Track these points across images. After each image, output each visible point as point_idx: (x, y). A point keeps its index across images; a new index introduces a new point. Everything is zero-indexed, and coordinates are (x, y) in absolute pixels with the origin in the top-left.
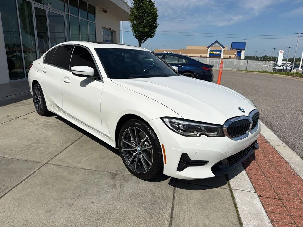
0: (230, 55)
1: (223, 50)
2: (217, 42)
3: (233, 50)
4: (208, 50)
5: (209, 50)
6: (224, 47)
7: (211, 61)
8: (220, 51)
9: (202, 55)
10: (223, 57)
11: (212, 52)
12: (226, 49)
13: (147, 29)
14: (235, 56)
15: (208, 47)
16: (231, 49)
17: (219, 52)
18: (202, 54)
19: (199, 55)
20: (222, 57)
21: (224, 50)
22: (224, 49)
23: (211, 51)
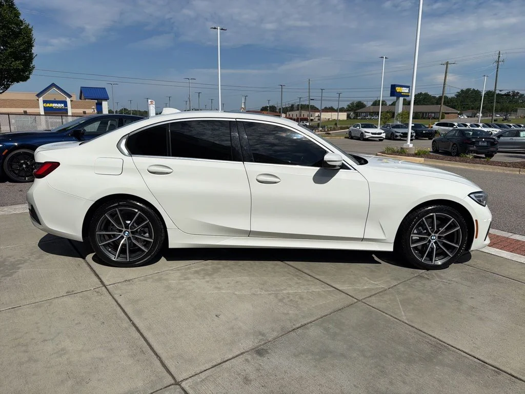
0: (84, 110)
1: (68, 100)
2: (53, 85)
3: (87, 100)
4: (38, 100)
5: (41, 100)
6: (70, 96)
7: (50, 120)
8: (65, 103)
9: (29, 110)
10: (72, 113)
11: (48, 105)
12: (74, 98)
13: (17, 64)
14: (94, 111)
15: (39, 95)
16: (81, 99)
17: (63, 105)
18: (26, 107)
19: (21, 110)
20: (70, 113)
21: (71, 101)
22: (72, 99)
23: (44, 102)
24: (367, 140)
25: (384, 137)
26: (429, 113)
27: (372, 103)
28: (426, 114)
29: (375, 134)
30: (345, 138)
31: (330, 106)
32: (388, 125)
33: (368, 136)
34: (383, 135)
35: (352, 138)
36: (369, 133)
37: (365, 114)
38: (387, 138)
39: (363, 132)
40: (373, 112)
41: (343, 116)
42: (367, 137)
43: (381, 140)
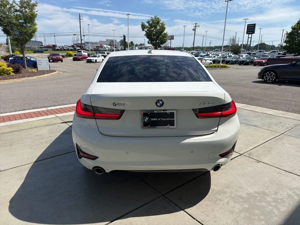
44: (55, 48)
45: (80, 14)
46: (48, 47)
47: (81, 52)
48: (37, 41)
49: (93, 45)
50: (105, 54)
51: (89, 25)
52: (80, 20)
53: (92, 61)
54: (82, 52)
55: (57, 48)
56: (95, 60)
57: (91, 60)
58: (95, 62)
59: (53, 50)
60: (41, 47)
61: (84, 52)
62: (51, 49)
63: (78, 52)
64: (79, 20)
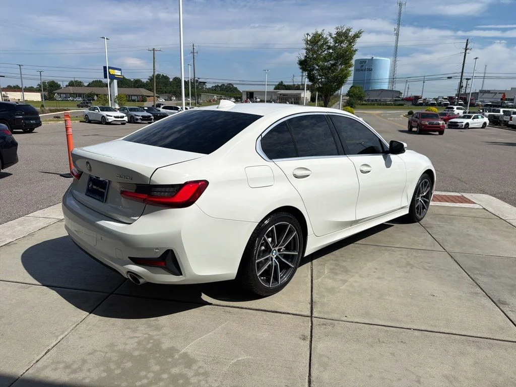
24: (109, 123)
25: (127, 120)
26: (132, 96)
27: (67, 84)
28: (129, 97)
29: (118, 117)
30: (80, 122)
31: (15, 85)
32: (125, 108)
33: (111, 119)
34: (126, 119)
35: (90, 122)
36: (112, 116)
37: (65, 95)
38: (129, 122)
39: (105, 115)
40: (73, 93)
41: (36, 97)
42: (110, 121)
43: (124, 124)
44: (417, 102)
45: (468, 40)
46: (408, 99)
47: (453, 108)
48: (394, 89)
49: (495, 97)
50: (499, 112)
51: (476, 58)
52: (466, 51)
53: (458, 125)
54: (455, 109)
55: (420, 101)
56: (464, 124)
57: (457, 122)
58: (463, 127)
59: (413, 104)
60: (396, 100)
61: (457, 109)
62: (410, 103)
63: (446, 108)
64: (464, 51)
